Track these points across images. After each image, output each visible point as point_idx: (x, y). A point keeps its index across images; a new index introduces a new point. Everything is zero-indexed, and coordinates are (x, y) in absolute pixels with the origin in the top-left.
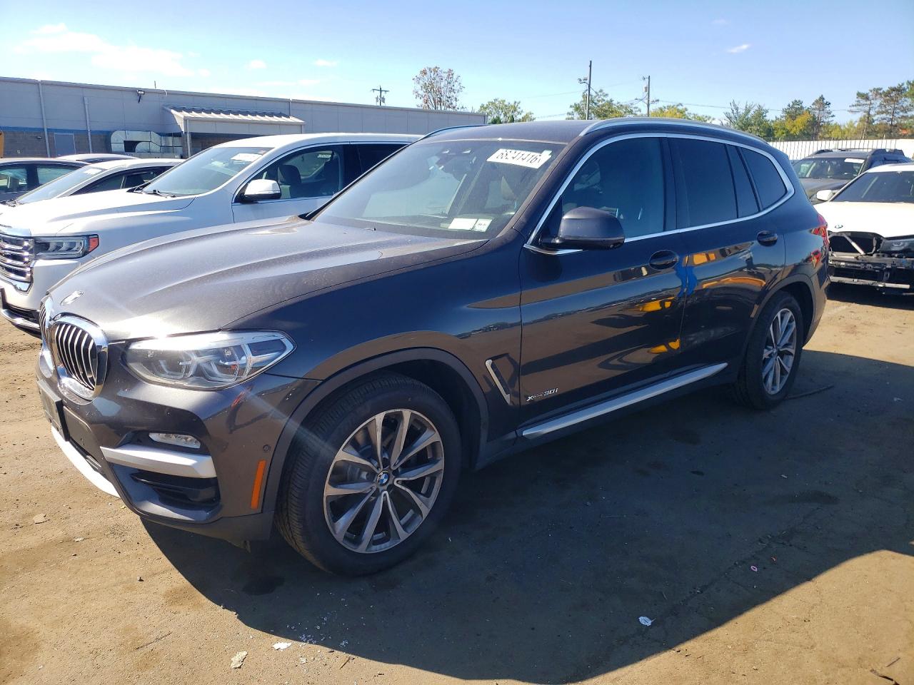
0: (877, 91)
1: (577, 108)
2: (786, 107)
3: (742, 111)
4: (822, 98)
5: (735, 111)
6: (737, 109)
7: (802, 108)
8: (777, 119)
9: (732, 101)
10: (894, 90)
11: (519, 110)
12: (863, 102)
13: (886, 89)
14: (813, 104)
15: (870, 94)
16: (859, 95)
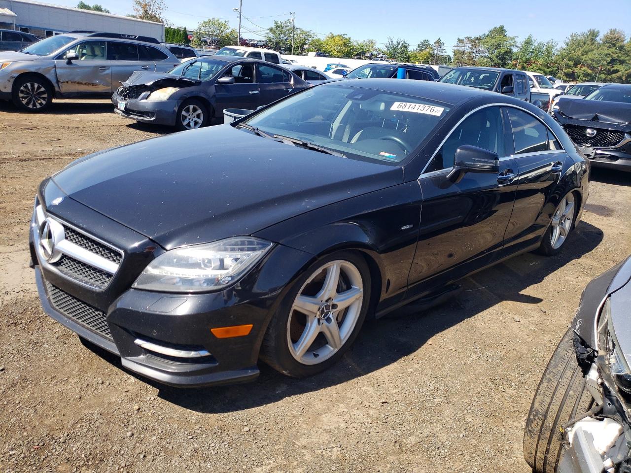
0: (468, 38)
1: (271, 30)
2: (420, 43)
3: (395, 43)
4: (439, 40)
5: (391, 43)
6: (392, 42)
7: (429, 45)
8: (414, 50)
9: (389, 37)
10: (477, 39)
11: (227, 26)
12: (460, 44)
13: (473, 38)
14: (435, 43)
15: (465, 40)
16: (459, 40)
